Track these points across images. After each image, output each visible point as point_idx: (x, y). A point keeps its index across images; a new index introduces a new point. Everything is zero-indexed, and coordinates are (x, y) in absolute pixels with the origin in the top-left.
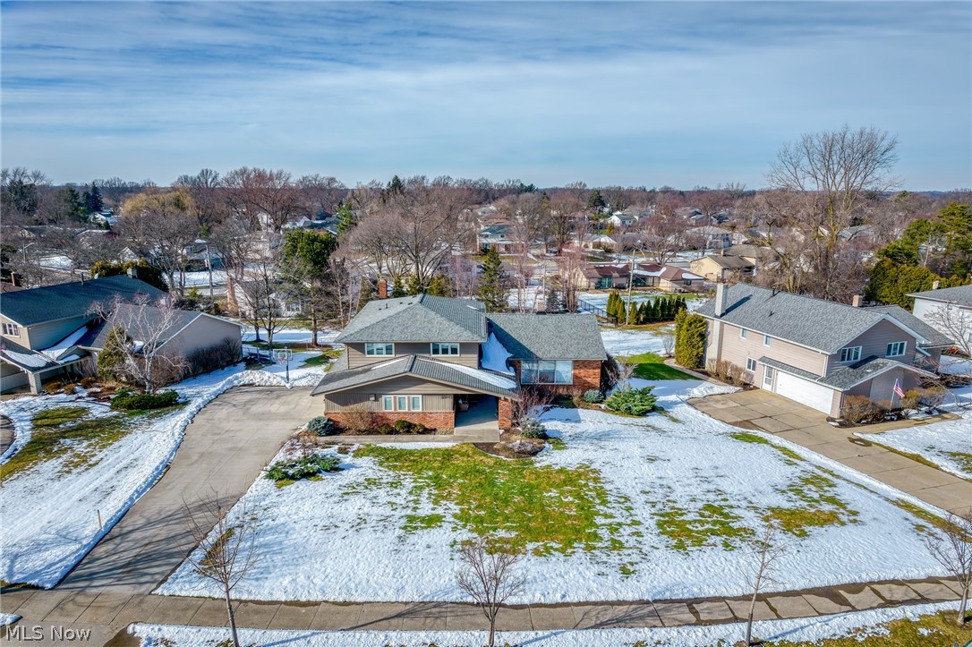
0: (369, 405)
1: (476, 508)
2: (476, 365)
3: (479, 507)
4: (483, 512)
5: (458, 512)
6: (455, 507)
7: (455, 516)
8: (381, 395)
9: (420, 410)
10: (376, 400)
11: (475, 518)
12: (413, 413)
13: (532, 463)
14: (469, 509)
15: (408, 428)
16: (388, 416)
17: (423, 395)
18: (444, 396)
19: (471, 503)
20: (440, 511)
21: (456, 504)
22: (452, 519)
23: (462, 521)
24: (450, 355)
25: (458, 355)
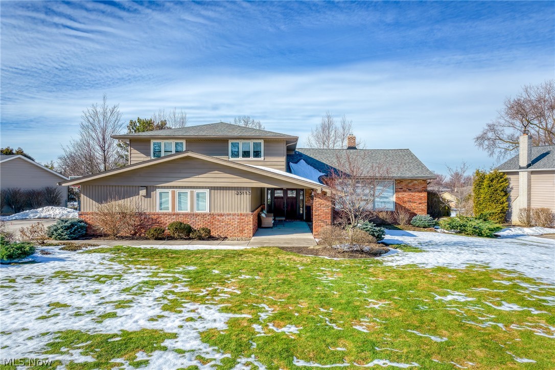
0: (136, 203)
1: (273, 319)
2: (284, 167)
3: (283, 317)
4: (293, 329)
5: (221, 325)
6: (217, 315)
7: (207, 337)
8: (155, 188)
9: (207, 211)
10: (148, 195)
11: (269, 341)
12: (197, 215)
13: (381, 263)
14: (256, 320)
15: (186, 232)
16: (162, 219)
17: (211, 188)
18: (239, 190)
19: (262, 310)
20: (171, 323)
21: (221, 311)
22: (195, 344)
23: (225, 348)
24: (252, 158)
25: (262, 158)
